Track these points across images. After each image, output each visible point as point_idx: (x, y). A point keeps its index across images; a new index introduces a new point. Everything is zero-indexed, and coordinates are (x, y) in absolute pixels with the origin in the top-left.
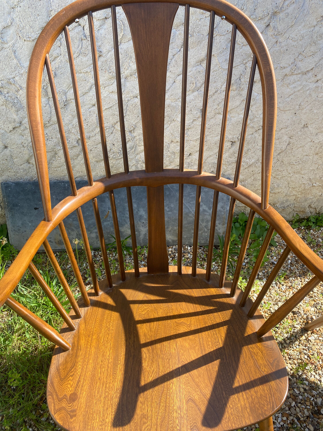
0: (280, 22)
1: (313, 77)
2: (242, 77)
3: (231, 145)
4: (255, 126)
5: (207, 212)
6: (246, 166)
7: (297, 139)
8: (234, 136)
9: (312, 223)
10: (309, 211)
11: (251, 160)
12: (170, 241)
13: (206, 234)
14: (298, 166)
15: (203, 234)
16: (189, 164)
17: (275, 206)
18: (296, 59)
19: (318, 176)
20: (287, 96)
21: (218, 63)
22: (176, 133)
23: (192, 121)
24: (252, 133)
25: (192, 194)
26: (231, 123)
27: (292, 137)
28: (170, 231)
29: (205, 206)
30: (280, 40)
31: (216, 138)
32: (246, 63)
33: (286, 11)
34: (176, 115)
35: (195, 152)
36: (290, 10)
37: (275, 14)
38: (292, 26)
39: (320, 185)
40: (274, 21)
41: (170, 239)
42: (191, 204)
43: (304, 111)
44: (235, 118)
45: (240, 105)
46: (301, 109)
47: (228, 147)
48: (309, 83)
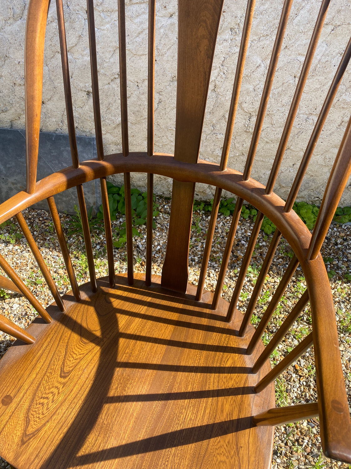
1: (162, 8)
2: (69, 3)
3: (86, 96)
4: (107, 73)
6: (114, 126)
7: (168, 96)
8: (87, 84)
10: (210, 193)
11: (116, 118)
13: (75, 202)
15: (71, 201)
16: (45, 115)
17: (167, 181)
19: (209, 149)
20: (136, 34)
22: (14, 73)
24: (107, 82)
25: (53, 151)
26: (76, 67)
34: (7, 50)
42: (53, 163)
43: (165, 58)
44: (80, 61)
46: (161, 54)
47: (85, 98)
48: (160, 18)
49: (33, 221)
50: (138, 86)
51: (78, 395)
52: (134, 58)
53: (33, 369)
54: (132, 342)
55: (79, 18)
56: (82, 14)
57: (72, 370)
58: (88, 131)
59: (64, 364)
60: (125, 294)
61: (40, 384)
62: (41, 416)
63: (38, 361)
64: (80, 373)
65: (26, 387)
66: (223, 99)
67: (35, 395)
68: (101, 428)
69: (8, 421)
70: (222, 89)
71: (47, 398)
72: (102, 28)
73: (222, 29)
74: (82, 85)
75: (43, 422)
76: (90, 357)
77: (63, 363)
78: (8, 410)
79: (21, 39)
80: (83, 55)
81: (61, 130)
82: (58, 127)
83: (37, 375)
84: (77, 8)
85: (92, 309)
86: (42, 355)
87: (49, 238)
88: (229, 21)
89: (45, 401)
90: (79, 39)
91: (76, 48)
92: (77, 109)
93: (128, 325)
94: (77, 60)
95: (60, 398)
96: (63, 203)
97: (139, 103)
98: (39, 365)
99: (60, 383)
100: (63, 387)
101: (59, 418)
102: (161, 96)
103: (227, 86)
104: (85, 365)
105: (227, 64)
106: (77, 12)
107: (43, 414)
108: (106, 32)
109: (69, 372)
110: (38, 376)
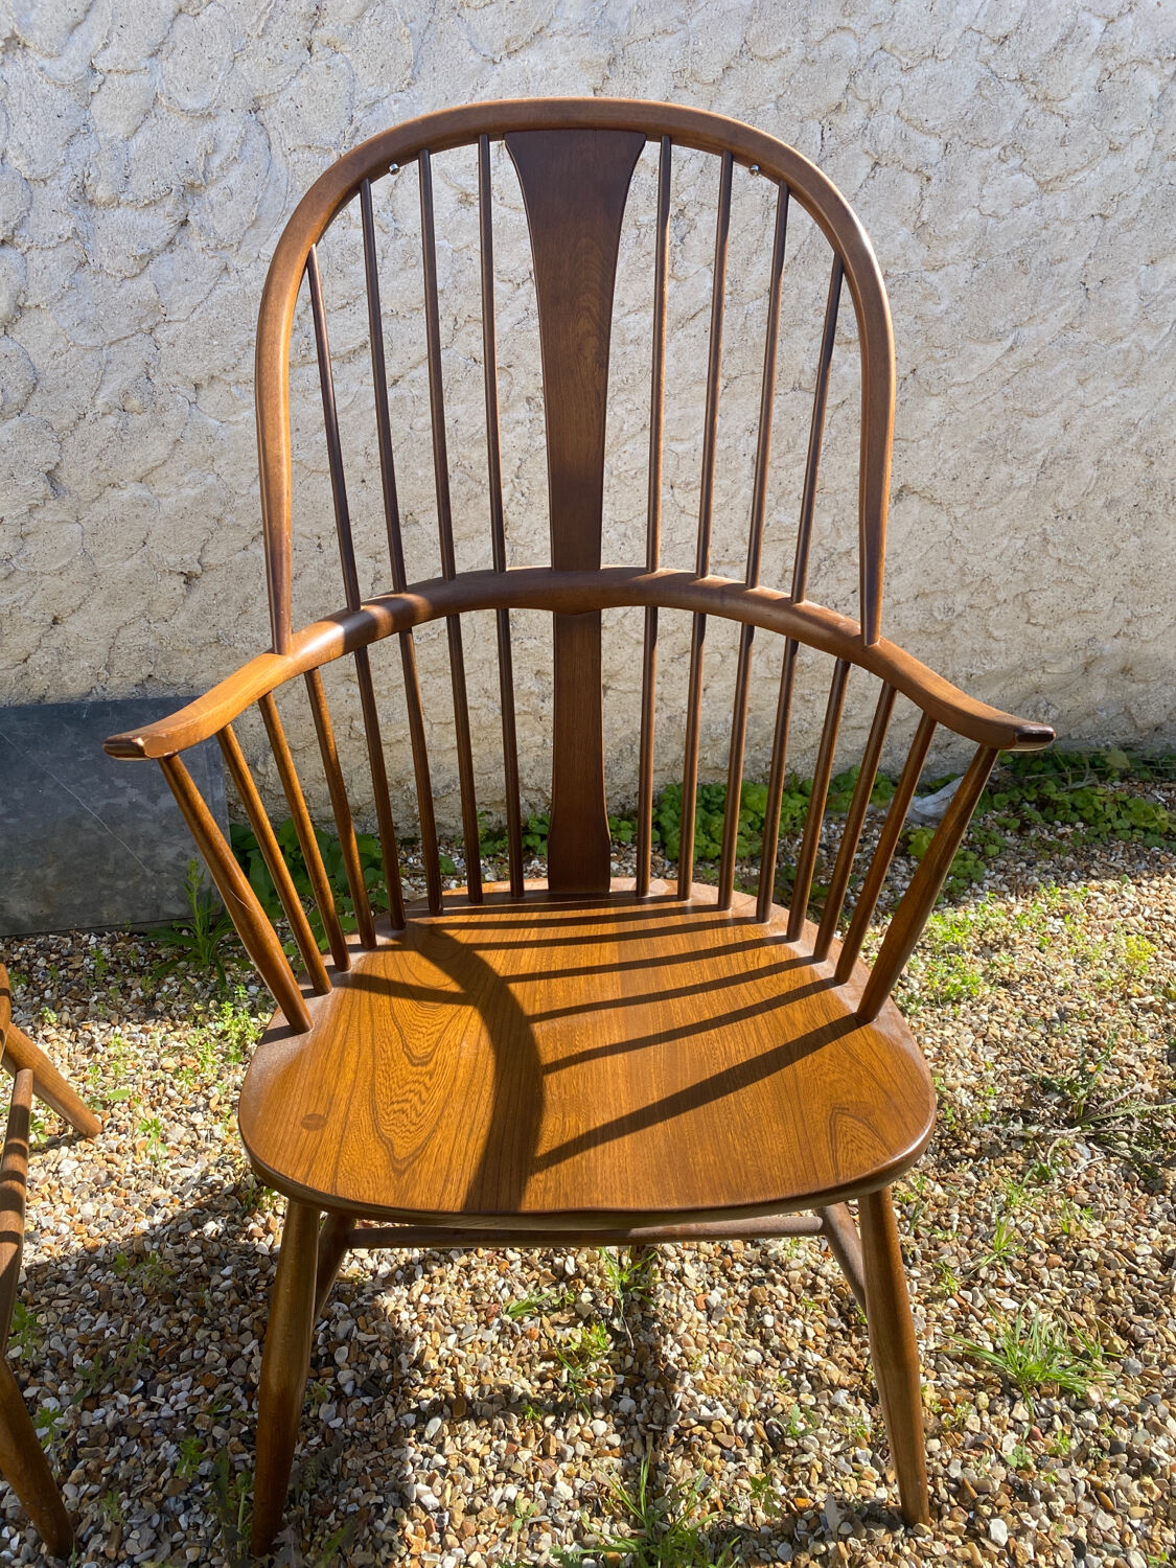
0: (215, 211)
2: (151, 371)
3: (184, 586)
4: (242, 522)
5: (147, 811)
8: (187, 556)
9: (538, 839)
12: (25, 918)
13: (154, 888)
14: (431, 651)
15: (142, 888)
16: (59, 653)
18: (303, 316)
21: (60, 331)
23: (25, 509)
24: (241, 545)
25: (85, 751)
26: (161, 516)
27: (379, 557)
28: (21, 886)
29: (137, 791)
30: (235, 262)
31: (127, 564)
32: (152, 329)
33: (224, 183)
35: (69, 610)
36: (233, 178)
37: (191, 190)
38: (254, 224)
39: (525, 708)
40: (196, 211)
41: (24, 913)
42: (83, 785)
44: (172, 499)
45: (171, 456)
49: (31, 968)
50: (319, 546)
51: (475, 1081)
52: (310, 480)
53: (340, 1065)
54: (541, 984)
55: (176, 402)
56: (185, 392)
57: (434, 1050)
58: (183, 680)
59: (407, 1047)
60: (475, 918)
61: (373, 1085)
62: (413, 1128)
63: (342, 1052)
64: (453, 1051)
65: (345, 1096)
66: (528, 553)
67: (373, 1103)
68: (563, 1105)
69: (339, 1152)
70: (523, 530)
71: (406, 1101)
72: (233, 418)
73: (511, 399)
74: (172, 558)
75: (424, 1134)
76: (461, 1026)
77: (405, 1045)
78: (327, 1135)
79: (17, 462)
80: (179, 486)
81: (104, 689)
82: (95, 683)
83: (356, 1073)
84: (175, 379)
85: (412, 956)
86: (345, 1042)
87: (96, 998)
88: (523, 382)
89: (407, 1106)
90: (173, 449)
91: (163, 471)
92: (152, 626)
93: (515, 962)
94: (163, 500)
95: (437, 1095)
96: (118, 898)
97: (325, 587)
98: (351, 1060)
99: (421, 1074)
100: (431, 1078)
101: (456, 1122)
102: (379, 565)
103: (532, 523)
104: (458, 1037)
105: (529, 472)
106: (173, 389)
107: (414, 1124)
108: (240, 427)
109: (430, 1056)
110: (360, 1075)
